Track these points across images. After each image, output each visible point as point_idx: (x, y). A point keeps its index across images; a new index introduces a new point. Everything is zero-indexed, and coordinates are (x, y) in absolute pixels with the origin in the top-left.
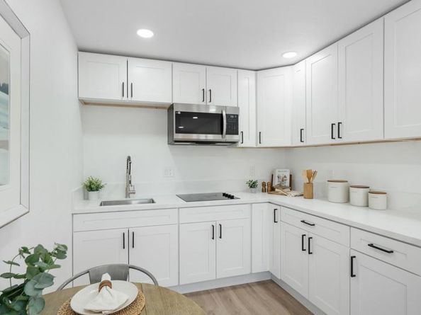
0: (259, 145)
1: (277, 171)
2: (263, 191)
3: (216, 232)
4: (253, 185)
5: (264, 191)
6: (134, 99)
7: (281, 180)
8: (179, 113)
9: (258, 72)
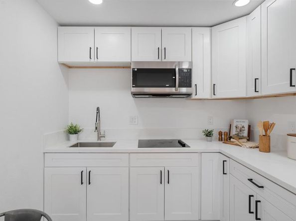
0: (214, 97)
1: (235, 121)
2: (219, 140)
3: (165, 177)
4: (209, 134)
5: (221, 139)
6: (99, 60)
7: (238, 130)
8: (136, 70)
9: (213, 28)
